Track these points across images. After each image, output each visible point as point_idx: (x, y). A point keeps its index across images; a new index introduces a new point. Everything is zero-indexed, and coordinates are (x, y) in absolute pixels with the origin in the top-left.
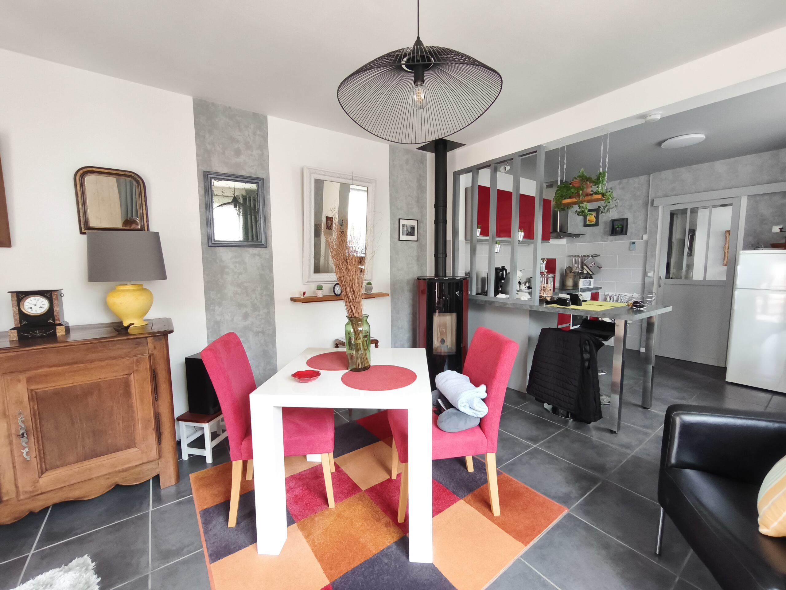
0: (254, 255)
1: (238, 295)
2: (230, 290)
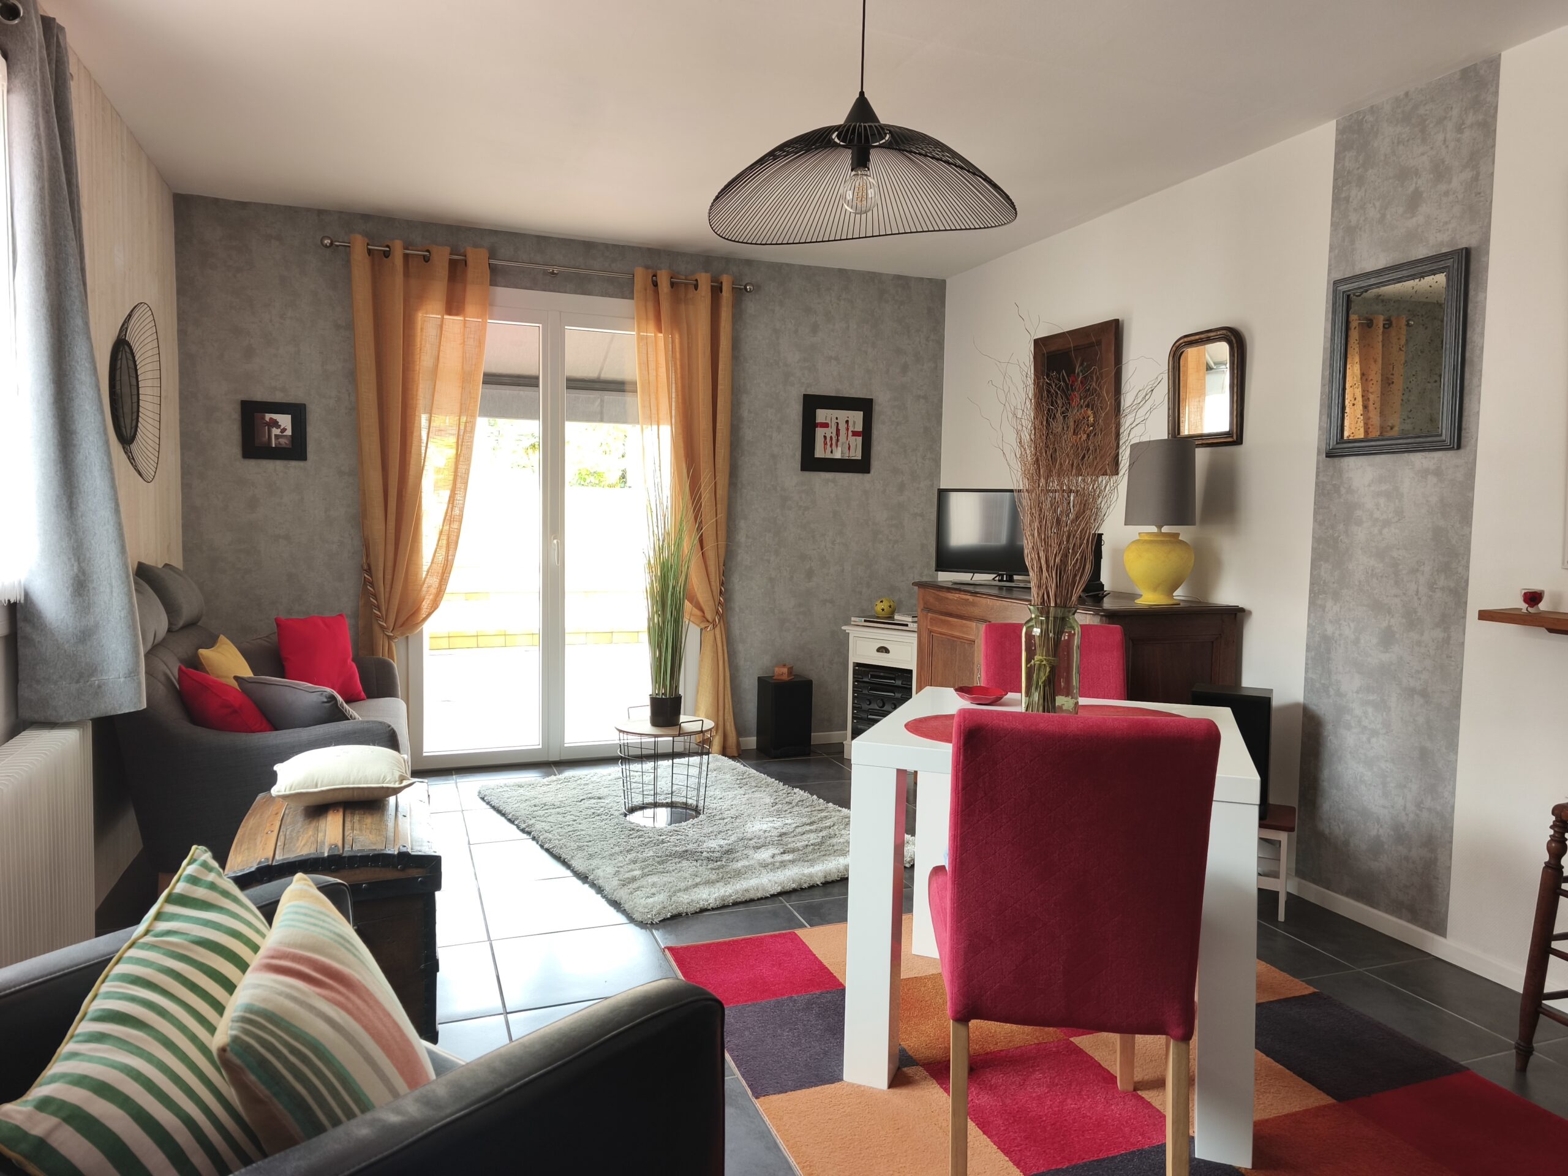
0: (1424, 473)
1: (1374, 580)
2: (1361, 563)
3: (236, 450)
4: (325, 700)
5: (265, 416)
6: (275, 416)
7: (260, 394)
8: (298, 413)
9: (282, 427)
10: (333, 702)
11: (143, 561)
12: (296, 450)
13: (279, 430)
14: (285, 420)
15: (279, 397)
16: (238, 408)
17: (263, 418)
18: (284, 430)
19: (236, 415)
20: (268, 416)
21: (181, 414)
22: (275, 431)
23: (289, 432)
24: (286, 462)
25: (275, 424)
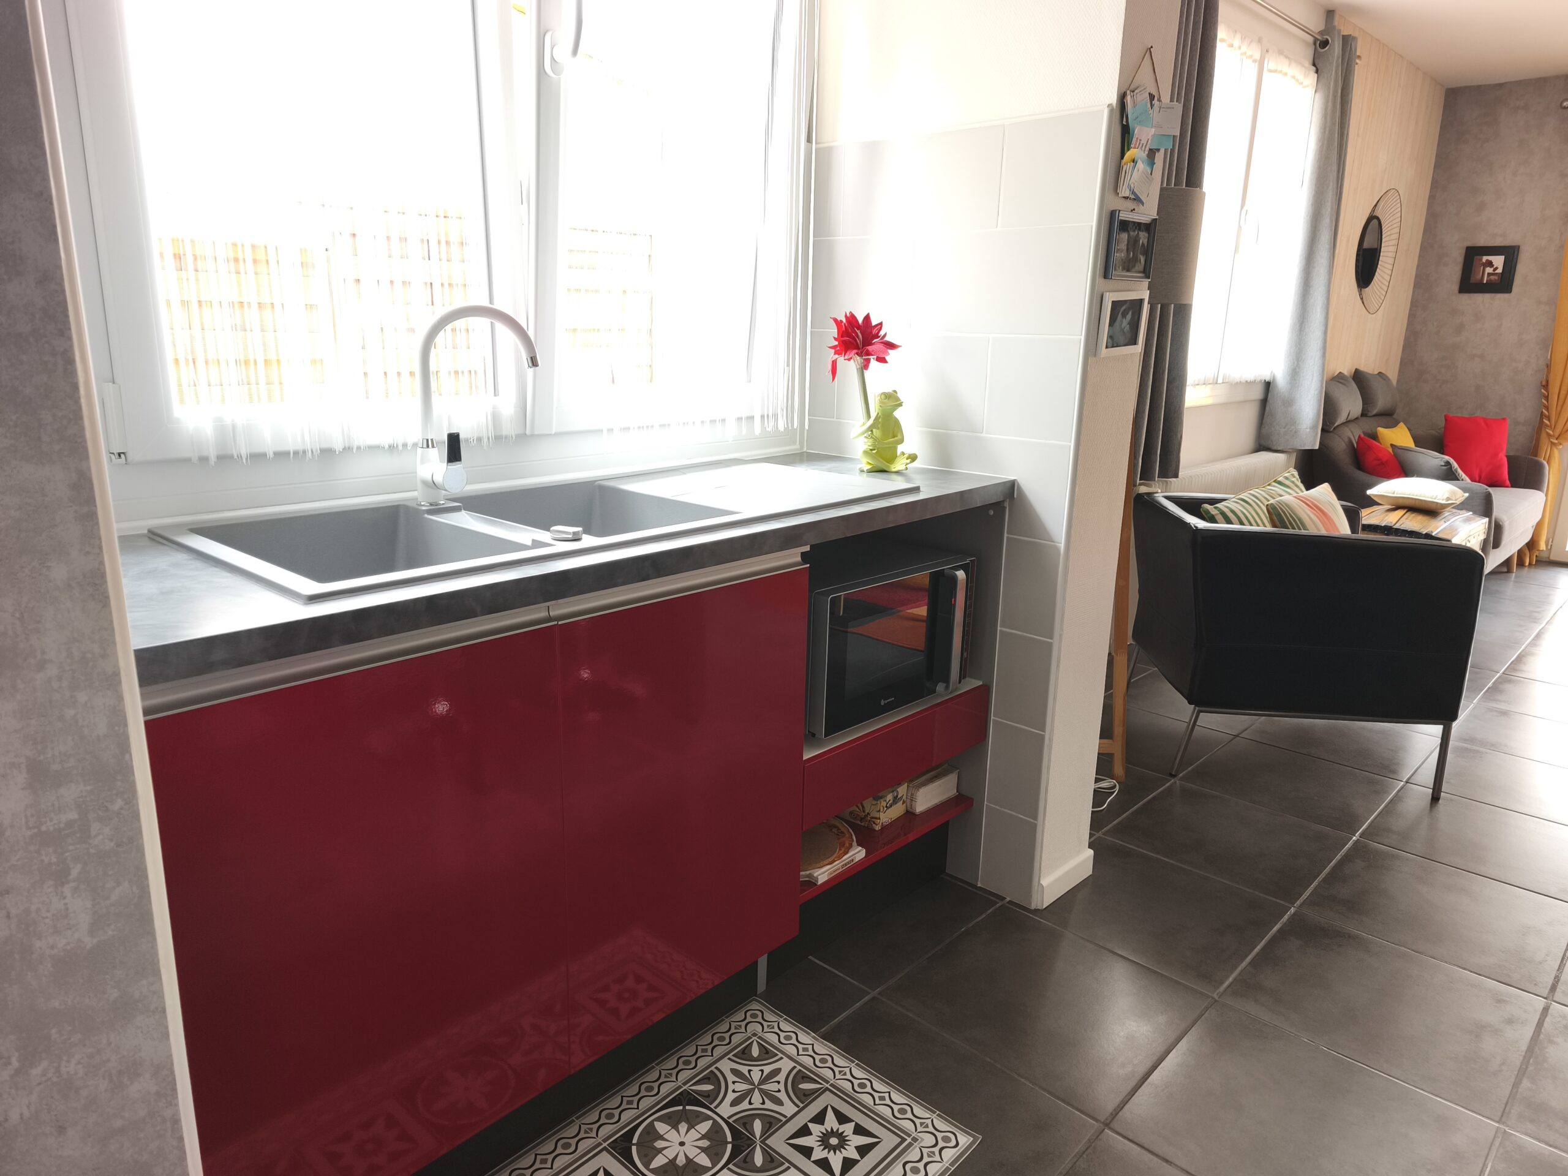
3: (1456, 287)
4: (1443, 464)
5: (1482, 258)
6: (1490, 258)
7: (1483, 241)
8: (1511, 253)
9: (1494, 267)
10: (1448, 467)
11: (1362, 368)
12: (1503, 284)
13: (1492, 269)
14: (1498, 261)
15: (1498, 242)
16: (1464, 252)
17: (1481, 260)
18: (1496, 269)
19: (1460, 259)
20: (1485, 258)
21: (1419, 260)
22: (1489, 270)
23: (1500, 271)
24: (1493, 295)
25: (1490, 264)
